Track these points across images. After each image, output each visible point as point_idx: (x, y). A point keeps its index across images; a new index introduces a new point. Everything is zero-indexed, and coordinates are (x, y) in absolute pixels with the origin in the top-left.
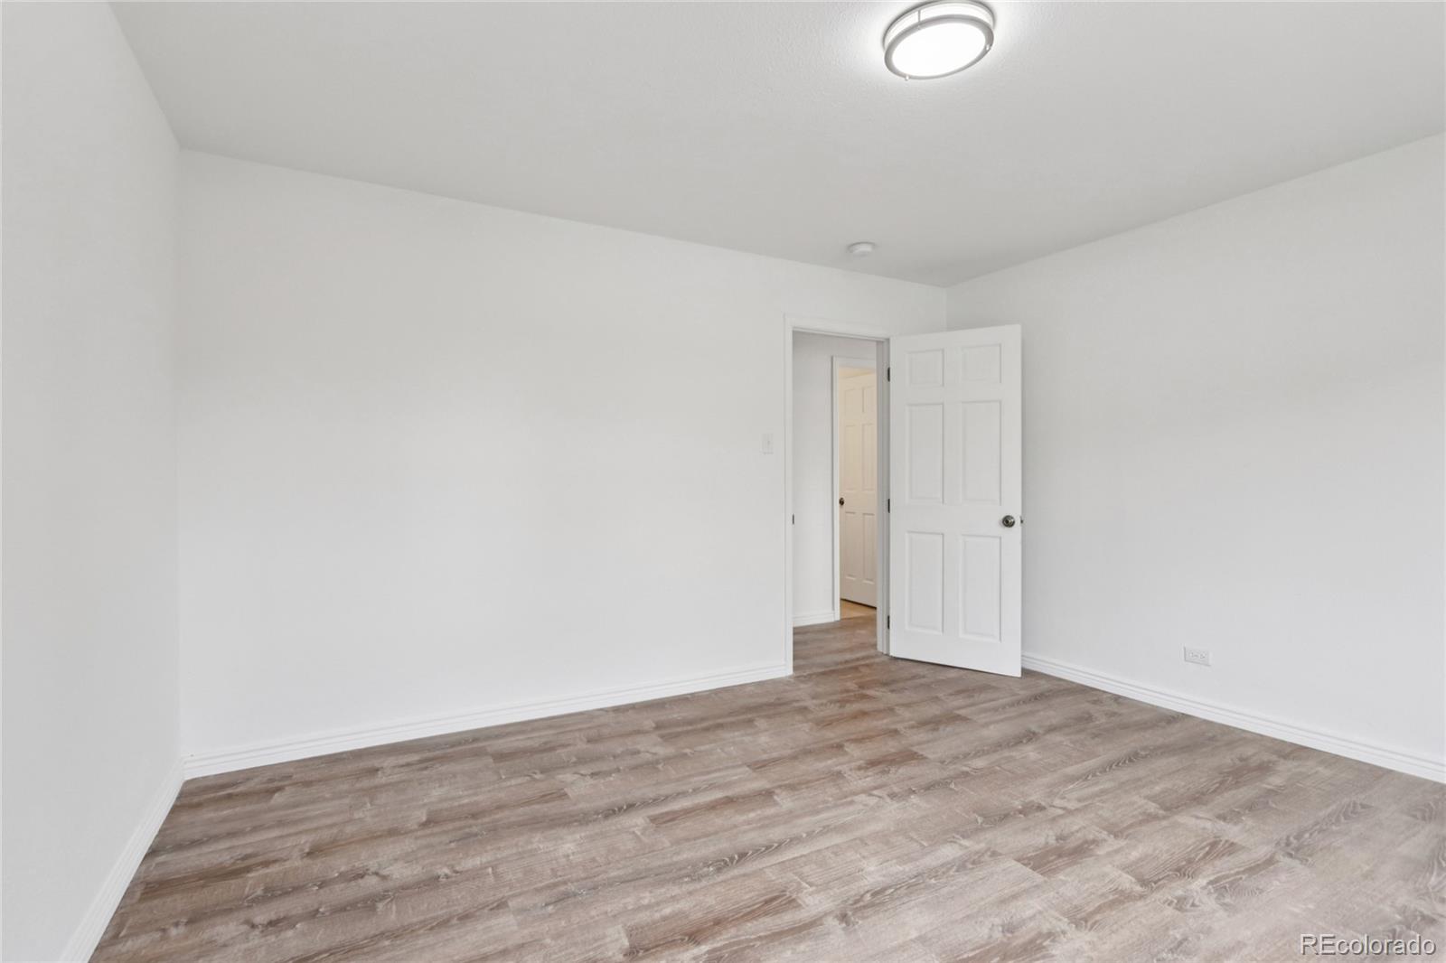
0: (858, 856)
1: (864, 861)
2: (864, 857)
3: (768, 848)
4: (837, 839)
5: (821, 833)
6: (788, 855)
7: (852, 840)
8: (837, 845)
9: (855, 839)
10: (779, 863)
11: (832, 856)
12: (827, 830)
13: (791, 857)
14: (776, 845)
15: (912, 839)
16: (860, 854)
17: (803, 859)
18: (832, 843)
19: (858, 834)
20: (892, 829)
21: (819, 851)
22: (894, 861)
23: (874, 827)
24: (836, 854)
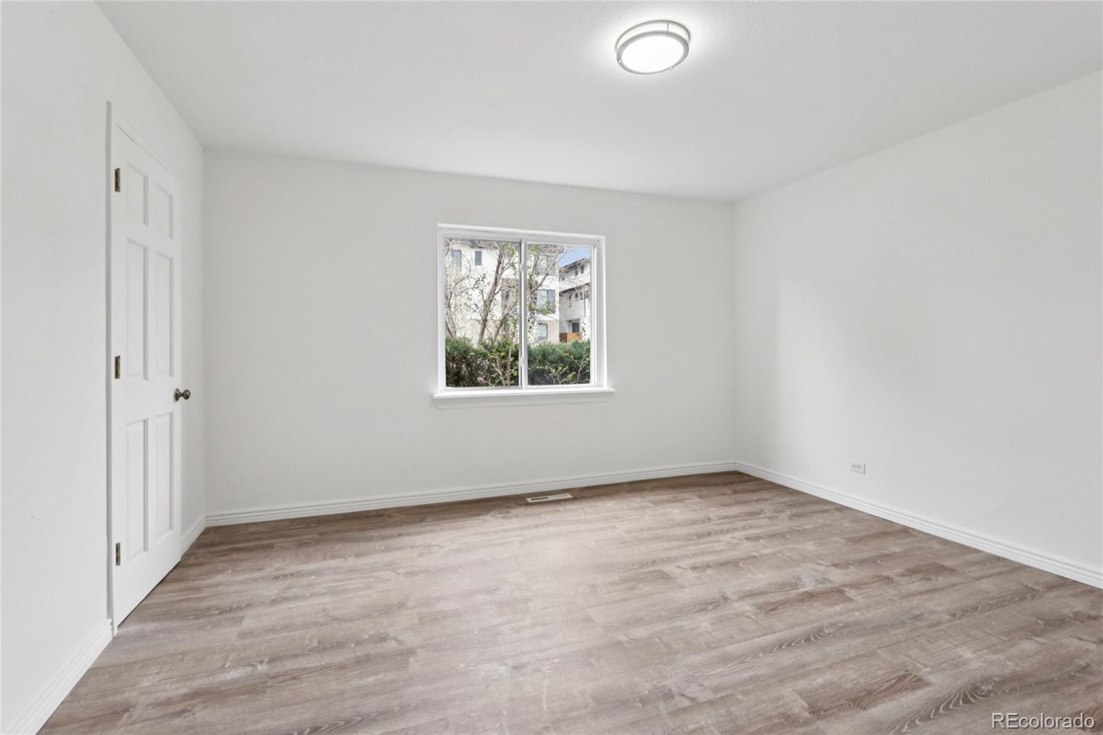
0: (714, 634)
1: (709, 630)
2: (709, 632)
3: (789, 645)
4: (730, 649)
5: (745, 655)
6: (771, 638)
7: (718, 647)
8: (731, 644)
9: (715, 648)
10: (775, 632)
11: (735, 636)
12: (741, 658)
13: (768, 637)
14: (784, 647)
15: (665, 645)
16: (712, 636)
17: (758, 634)
18: (735, 645)
19: (712, 653)
20: (680, 655)
21: (745, 640)
22: (686, 628)
23: (695, 659)
24: (732, 637)
